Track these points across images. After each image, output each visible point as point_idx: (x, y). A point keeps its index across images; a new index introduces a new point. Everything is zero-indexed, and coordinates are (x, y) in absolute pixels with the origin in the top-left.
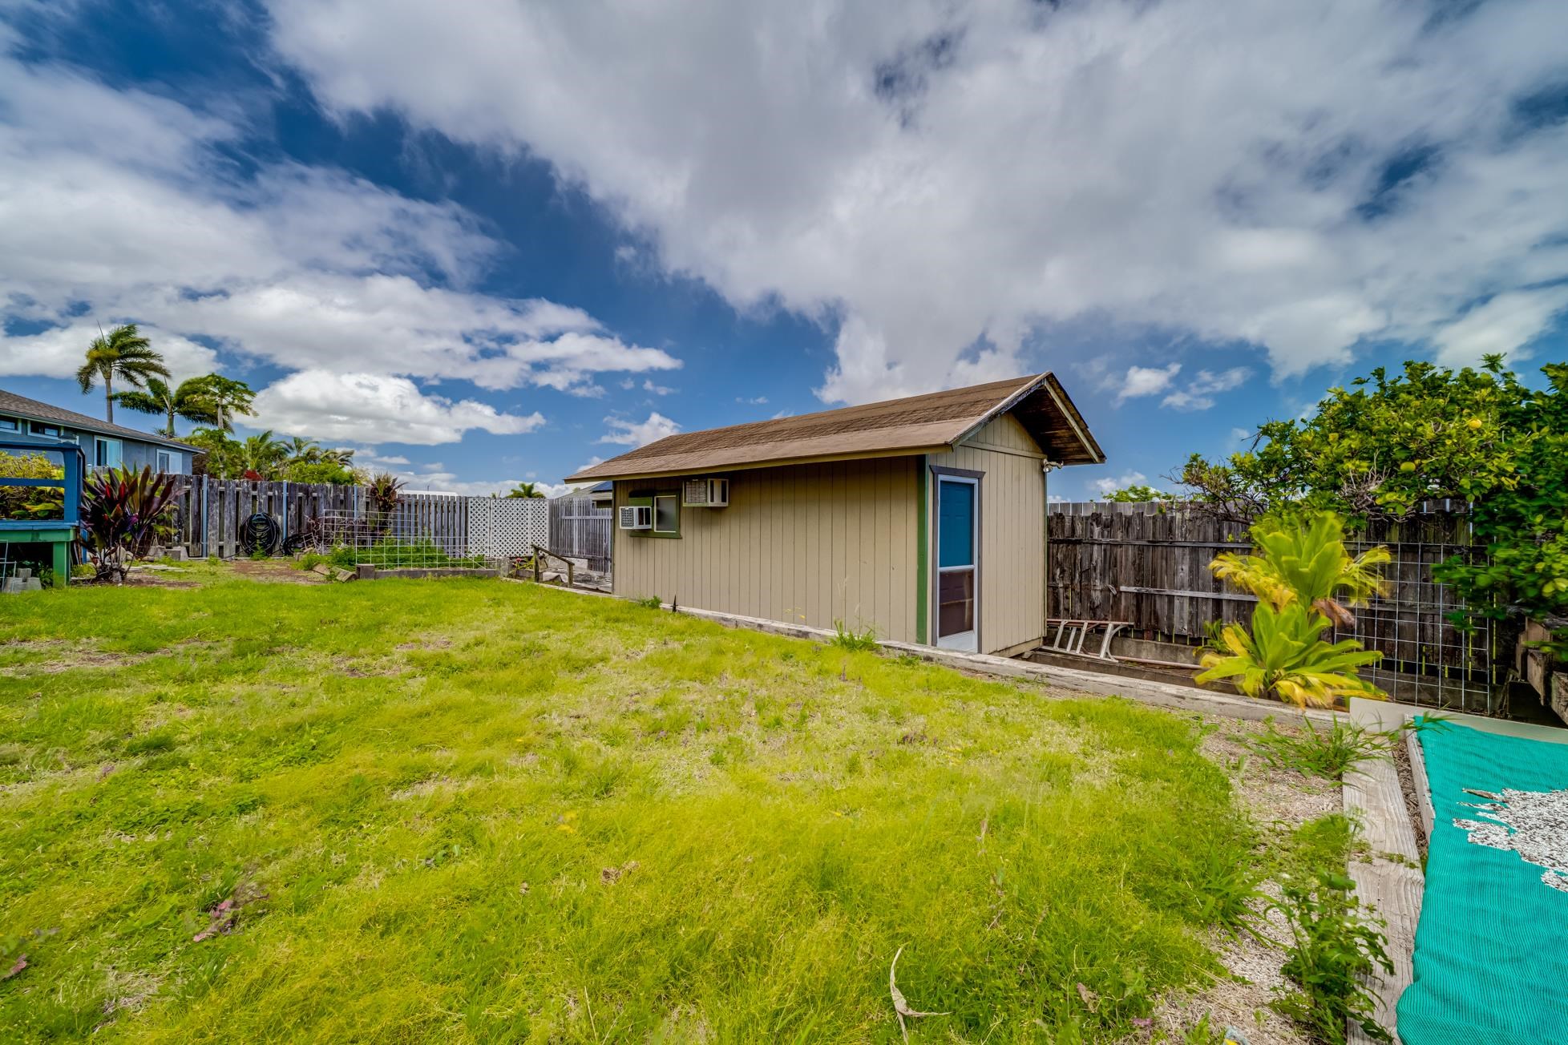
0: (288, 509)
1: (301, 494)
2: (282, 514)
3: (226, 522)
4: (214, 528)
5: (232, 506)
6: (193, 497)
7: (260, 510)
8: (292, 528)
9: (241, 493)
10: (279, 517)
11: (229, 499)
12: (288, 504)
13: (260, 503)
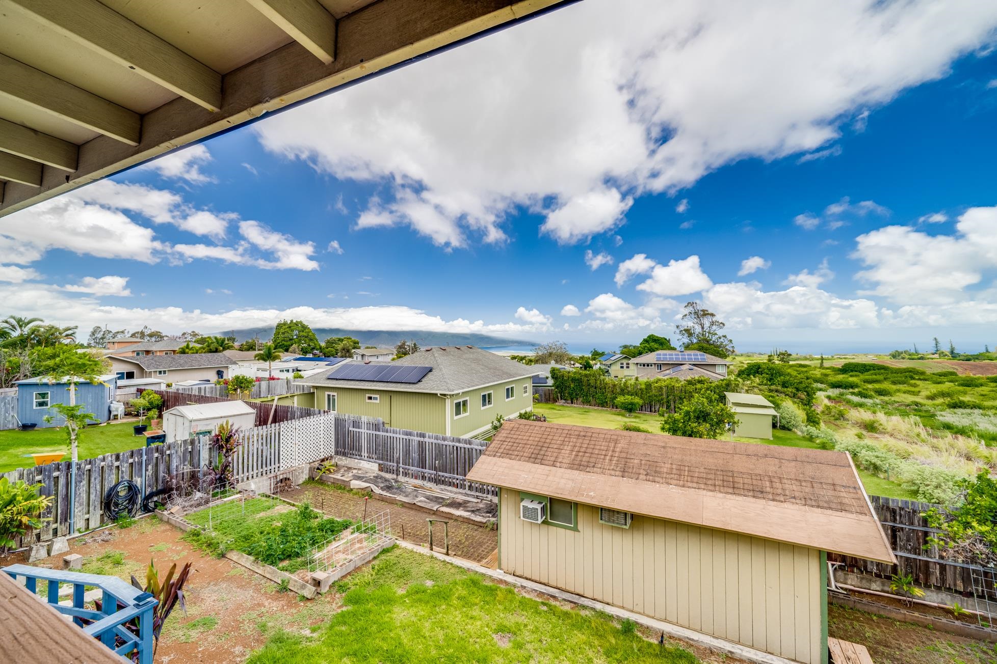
0: (146, 470)
1: (156, 455)
2: (141, 476)
3: (92, 497)
4: (81, 505)
5: (99, 479)
6: (62, 481)
7: (122, 477)
8: (149, 486)
9: (106, 468)
10: (139, 480)
11: (94, 475)
12: (147, 466)
13: (122, 472)
